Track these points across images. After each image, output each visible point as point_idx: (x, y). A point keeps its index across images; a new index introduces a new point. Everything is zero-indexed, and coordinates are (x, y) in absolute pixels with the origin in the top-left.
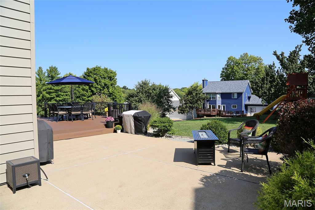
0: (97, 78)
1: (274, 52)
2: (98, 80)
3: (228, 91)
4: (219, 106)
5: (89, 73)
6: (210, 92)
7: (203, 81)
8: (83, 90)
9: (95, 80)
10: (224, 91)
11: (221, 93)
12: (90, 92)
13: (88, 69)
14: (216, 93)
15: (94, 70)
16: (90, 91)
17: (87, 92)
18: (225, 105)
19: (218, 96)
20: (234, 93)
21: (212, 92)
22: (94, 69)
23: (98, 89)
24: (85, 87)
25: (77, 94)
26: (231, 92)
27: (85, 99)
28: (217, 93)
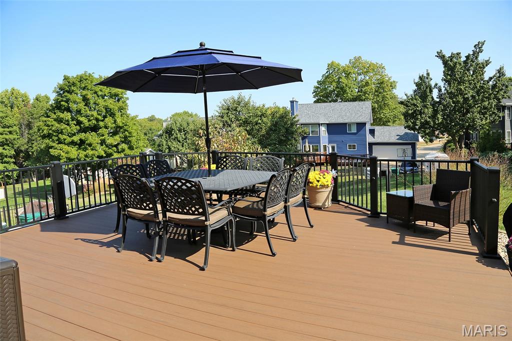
0: (89, 96)
2: (92, 102)
3: (340, 121)
4: (325, 147)
5: (71, 86)
6: (308, 121)
7: (292, 102)
8: (59, 120)
9: (85, 99)
10: (333, 121)
11: (327, 124)
12: (74, 124)
13: (66, 78)
14: (319, 124)
15: (81, 81)
16: (75, 122)
17: (68, 125)
18: (335, 145)
19: (323, 129)
20: (350, 124)
21: (312, 121)
22: (81, 79)
23: (92, 118)
24: (62, 115)
25: (43, 131)
26: (346, 121)
27: (65, 140)
28: (322, 124)
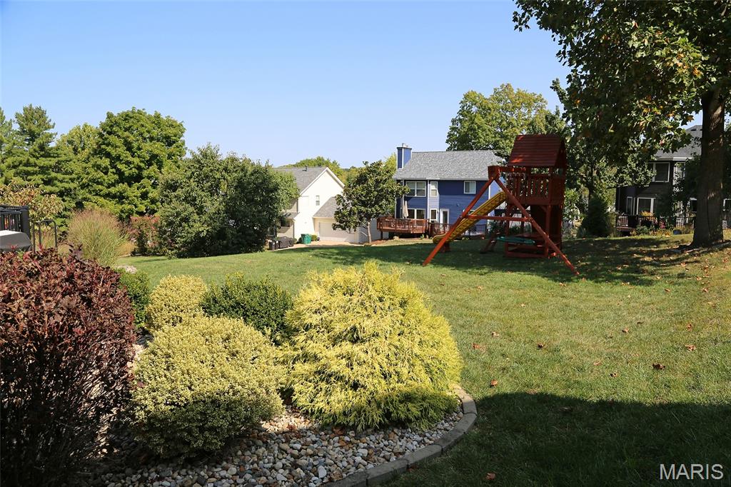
0: (131, 138)
1: (553, 82)
2: (135, 145)
3: (456, 177)
4: (434, 213)
5: (112, 126)
6: (413, 177)
7: (400, 149)
8: (98, 167)
9: (127, 143)
10: (447, 177)
11: (439, 181)
12: (113, 173)
13: (110, 116)
14: (427, 181)
15: (125, 119)
16: (114, 170)
17: (106, 173)
18: (448, 210)
19: (432, 188)
20: (468, 182)
21: (418, 177)
22: (126, 117)
23: (133, 166)
24: (99, 162)
25: (82, 179)
26: (463, 178)
27: (101, 191)
28: (430, 181)
